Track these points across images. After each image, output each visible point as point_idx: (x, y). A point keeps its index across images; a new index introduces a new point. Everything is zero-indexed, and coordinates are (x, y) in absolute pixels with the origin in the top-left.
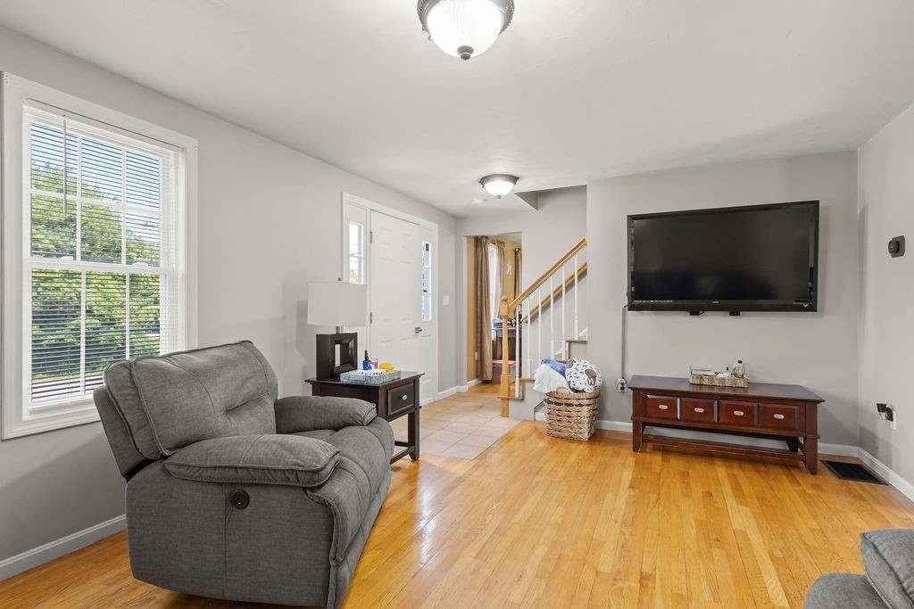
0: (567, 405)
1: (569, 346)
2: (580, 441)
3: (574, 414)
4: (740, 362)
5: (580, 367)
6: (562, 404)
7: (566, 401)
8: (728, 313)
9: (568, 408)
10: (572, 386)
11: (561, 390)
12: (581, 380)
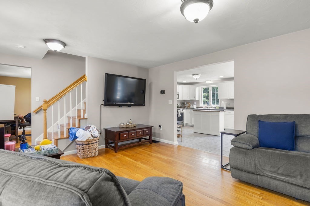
0: (92, 143)
1: (80, 121)
2: (96, 156)
3: (94, 146)
4: (131, 120)
5: (93, 128)
6: (90, 144)
7: (92, 142)
8: (127, 106)
9: (93, 145)
10: (93, 136)
11: (90, 138)
12: (96, 133)
